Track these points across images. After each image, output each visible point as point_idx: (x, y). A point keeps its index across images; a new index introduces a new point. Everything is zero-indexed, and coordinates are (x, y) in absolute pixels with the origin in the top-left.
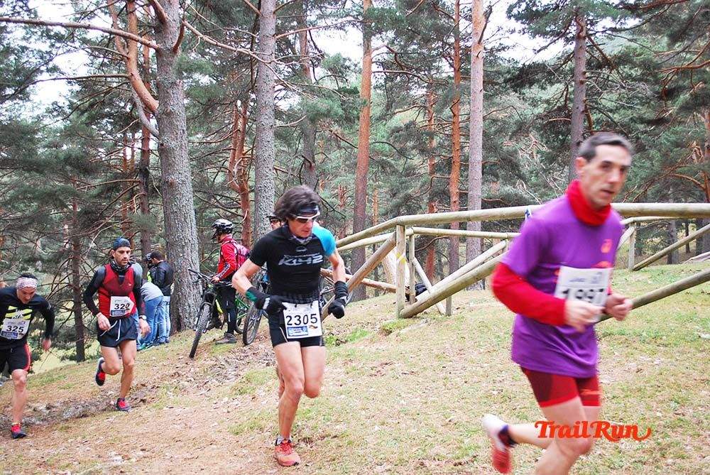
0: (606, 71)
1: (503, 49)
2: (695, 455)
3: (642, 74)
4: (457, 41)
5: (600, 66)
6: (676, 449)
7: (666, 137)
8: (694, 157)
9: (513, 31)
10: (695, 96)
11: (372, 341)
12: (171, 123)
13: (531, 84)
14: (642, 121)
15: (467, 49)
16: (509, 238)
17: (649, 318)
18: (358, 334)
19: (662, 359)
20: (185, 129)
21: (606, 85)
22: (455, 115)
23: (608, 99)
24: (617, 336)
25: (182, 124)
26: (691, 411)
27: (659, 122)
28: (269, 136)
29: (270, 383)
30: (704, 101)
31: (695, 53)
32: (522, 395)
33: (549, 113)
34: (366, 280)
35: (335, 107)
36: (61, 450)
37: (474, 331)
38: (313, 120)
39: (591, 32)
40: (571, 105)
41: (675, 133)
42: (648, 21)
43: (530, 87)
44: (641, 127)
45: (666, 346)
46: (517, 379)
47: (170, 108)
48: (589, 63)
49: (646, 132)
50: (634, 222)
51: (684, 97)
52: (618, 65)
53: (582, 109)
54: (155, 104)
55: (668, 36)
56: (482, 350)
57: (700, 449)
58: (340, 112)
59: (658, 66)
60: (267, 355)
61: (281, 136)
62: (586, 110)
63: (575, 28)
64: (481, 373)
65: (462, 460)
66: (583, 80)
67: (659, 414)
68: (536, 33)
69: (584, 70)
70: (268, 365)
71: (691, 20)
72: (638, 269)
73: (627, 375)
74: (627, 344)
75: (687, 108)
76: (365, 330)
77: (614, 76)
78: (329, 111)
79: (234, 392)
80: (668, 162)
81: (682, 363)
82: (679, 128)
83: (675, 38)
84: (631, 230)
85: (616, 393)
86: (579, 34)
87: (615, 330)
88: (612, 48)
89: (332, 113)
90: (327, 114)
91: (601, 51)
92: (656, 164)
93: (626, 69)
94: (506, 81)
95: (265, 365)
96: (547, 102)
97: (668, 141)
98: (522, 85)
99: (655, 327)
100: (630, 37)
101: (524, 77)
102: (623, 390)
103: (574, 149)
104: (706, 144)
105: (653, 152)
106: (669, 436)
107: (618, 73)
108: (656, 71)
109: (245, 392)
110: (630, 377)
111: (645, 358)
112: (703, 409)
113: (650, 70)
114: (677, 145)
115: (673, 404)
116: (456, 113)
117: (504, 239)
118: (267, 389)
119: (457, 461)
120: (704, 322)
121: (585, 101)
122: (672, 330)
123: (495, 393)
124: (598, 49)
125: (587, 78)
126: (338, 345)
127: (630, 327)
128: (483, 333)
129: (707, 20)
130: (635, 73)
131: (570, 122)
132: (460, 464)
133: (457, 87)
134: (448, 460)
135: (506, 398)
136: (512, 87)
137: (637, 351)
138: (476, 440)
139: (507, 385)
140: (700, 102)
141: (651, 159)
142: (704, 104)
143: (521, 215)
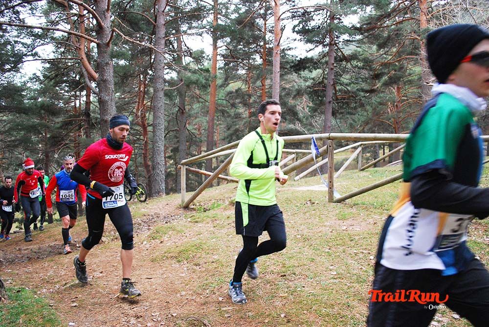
0: (344, 63)
1: (290, 49)
3: (363, 65)
4: (265, 43)
5: (341, 60)
7: (375, 99)
8: (389, 110)
9: (295, 40)
10: (390, 78)
11: (225, 209)
12: (106, 86)
13: (304, 69)
14: (363, 90)
15: (272, 49)
16: (297, 153)
17: (375, 195)
18: (215, 206)
20: (114, 90)
21: (345, 71)
22: (263, 85)
23: (345, 78)
24: (361, 205)
25: (112, 87)
27: (372, 91)
28: (161, 94)
29: (170, 233)
31: (391, 55)
32: (314, 238)
33: (314, 85)
34: (220, 176)
35: (201, 79)
36: (51, 273)
37: (283, 203)
38: (188, 86)
39: (337, 42)
40: (326, 81)
41: (380, 97)
42: (367, 37)
43: (304, 71)
44: (362, 94)
46: (310, 228)
47: (105, 77)
48: (335, 58)
49: (365, 96)
50: (361, 145)
51: (385, 78)
52: (351, 59)
53: (332, 83)
54: (96, 75)
55: (377, 45)
56: (289, 214)
58: (204, 81)
59: (372, 61)
60: (165, 218)
61: (168, 95)
62: (334, 84)
63: (329, 39)
64: (290, 226)
65: (285, 274)
66: (332, 67)
68: (309, 41)
69: (333, 62)
70: (166, 223)
71: (389, 37)
72: (363, 170)
73: (369, 225)
74: (366, 209)
75: (386, 84)
76: (219, 203)
77: (349, 65)
78: (197, 81)
79: (149, 239)
80: (376, 113)
82: (382, 95)
83: (380, 47)
84: (360, 149)
85: (365, 235)
86: (331, 42)
87: (359, 202)
88: (348, 50)
89: (199, 82)
90: (196, 83)
91: (342, 52)
92: (370, 114)
93: (355, 63)
94: (291, 67)
95: (164, 223)
96: (313, 79)
97: (376, 102)
98: (299, 70)
99: (380, 200)
100: (358, 45)
101: (301, 65)
102: (368, 234)
103: (327, 105)
104: (396, 104)
105: (368, 107)
107: (351, 64)
108: (371, 64)
109: (156, 238)
110: (371, 227)
111: (377, 217)
113: (368, 63)
114: (381, 104)
117: (294, 153)
118: (169, 236)
119: (283, 274)
121: (333, 79)
122: (389, 202)
123: (300, 236)
124: (340, 51)
125: (335, 66)
126: (205, 211)
127: (367, 200)
128: (288, 204)
129: (398, 37)
130: (359, 65)
131: (325, 91)
132: (285, 275)
133: (265, 69)
134: (278, 273)
135: (306, 239)
136: (294, 70)
137: (372, 213)
138: (293, 262)
139: (305, 232)
140: (393, 81)
141: (367, 111)
142: (395, 82)
143: (310, 139)
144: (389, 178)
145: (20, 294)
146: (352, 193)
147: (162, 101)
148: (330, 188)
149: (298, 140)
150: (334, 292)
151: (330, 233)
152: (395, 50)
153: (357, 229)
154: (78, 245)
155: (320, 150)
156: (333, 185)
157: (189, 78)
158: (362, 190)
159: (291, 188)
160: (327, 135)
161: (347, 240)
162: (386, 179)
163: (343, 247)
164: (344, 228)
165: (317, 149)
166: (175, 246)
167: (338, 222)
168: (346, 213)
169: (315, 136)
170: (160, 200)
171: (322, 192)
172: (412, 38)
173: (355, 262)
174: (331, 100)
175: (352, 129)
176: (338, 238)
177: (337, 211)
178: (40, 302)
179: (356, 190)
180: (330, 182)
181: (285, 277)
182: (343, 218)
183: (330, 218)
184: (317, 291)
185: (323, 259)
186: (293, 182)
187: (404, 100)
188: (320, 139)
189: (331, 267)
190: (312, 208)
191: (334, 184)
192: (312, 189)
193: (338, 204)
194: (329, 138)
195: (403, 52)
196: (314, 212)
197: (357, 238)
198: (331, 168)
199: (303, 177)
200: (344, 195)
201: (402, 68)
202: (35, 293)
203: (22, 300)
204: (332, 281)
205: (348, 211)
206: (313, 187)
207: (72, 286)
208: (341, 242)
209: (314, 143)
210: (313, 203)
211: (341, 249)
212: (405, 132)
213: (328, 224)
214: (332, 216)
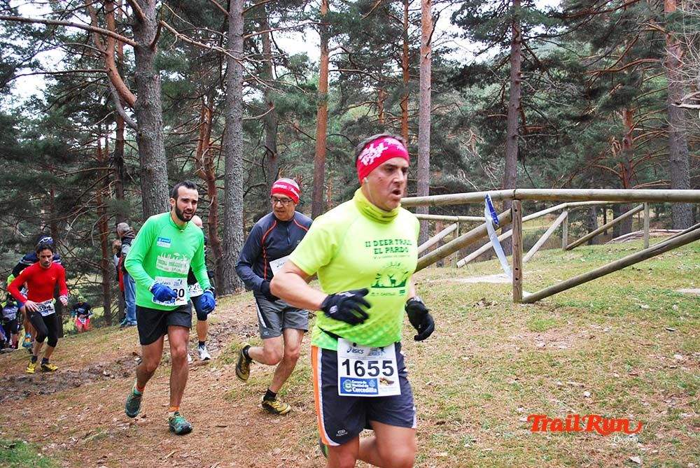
0: (537, 72)
1: (447, 51)
2: (653, 410)
3: (569, 76)
4: (406, 43)
5: (532, 68)
6: (635, 405)
7: (589, 132)
8: (613, 150)
9: (456, 36)
10: (615, 96)
12: (149, 116)
13: (471, 83)
14: (568, 117)
15: (418, 51)
16: (460, 222)
17: (592, 291)
19: (611, 327)
20: (161, 120)
21: (538, 85)
22: (404, 111)
23: (540, 98)
24: (568, 307)
25: (159, 116)
26: (643, 372)
27: (584, 119)
28: (238, 128)
30: (622, 101)
31: (616, 58)
32: (491, 361)
33: (488, 110)
35: (303, 102)
36: (62, 417)
38: (281, 114)
39: (525, 38)
40: (508, 103)
41: (599, 128)
42: (575, 29)
43: (470, 87)
44: (568, 123)
45: (613, 315)
47: (148, 101)
48: (523, 65)
49: (572, 127)
50: (567, 207)
51: (606, 96)
52: (548, 67)
53: (517, 106)
54: (134, 98)
55: (592, 42)
56: (449, 321)
57: (656, 405)
58: (307, 106)
59: (583, 69)
60: (245, 328)
61: (249, 128)
62: (520, 108)
63: (511, 34)
65: (444, 420)
66: (518, 80)
67: (616, 375)
68: (479, 37)
69: (519, 71)
70: (248, 336)
71: (612, 29)
72: (570, 249)
73: (581, 341)
74: (577, 313)
75: (608, 107)
77: (545, 75)
78: (297, 105)
79: (221, 362)
80: (592, 155)
81: (628, 330)
82: (600, 125)
83: (597, 44)
84: (565, 214)
85: (576, 357)
86: (515, 39)
87: (565, 302)
88: (544, 51)
90: (295, 108)
91: (534, 55)
92: (581, 156)
93: (555, 72)
94: (449, 81)
95: (245, 336)
96: (486, 99)
97: (591, 136)
98: (464, 85)
99: (599, 299)
100: (559, 43)
101: (467, 76)
102: (581, 354)
103: (510, 142)
104: (624, 139)
105: (578, 145)
106: (627, 394)
107: (549, 74)
108: (581, 73)
110: (586, 343)
111: (595, 327)
112: (653, 370)
113: (576, 71)
114: (599, 139)
115: (627, 367)
116: (405, 109)
117: (455, 222)
119: (440, 420)
120: (640, 294)
121: (520, 99)
122: (615, 302)
123: (467, 358)
124: (531, 53)
125: (522, 78)
127: (577, 299)
128: (447, 305)
129: (626, 28)
130: (563, 75)
131: (506, 118)
132: (444, 423)
133: (406, 85)
134: (433, 419)
135: (477, 364)
136: (455, 86)
137: (587, 321)
138: (456, 401)
139: (476, 352)
140: (620, 101)
141: (576, 152)
142: (623, 104)
143: (482, 199)
144: (613, 263)
145: (14, 450)
146: (552, 287)
147: (240, 139)
148: (517, 279)
149: (463, 200)
150: (525, 450)
151: (517, 354)
152: (621, 49)
153: (563, 347)
154: (105, 373)
155: (500, 217)
156: (521, 274)
157: (284, 100)
158: (570, 282)
159: (451, 279)
160: (510, 192)
161: (546, 364)
162: (609, 264)
163: (539, 377)
164: (541, 345)
165: (494, 215)
166: (263, 375)
167: (530, 335)
168: (543, 320)
169: (491, 193)
170: (238, 299)
171: (503, 285)
172: (651, 29)
173: (558, 401)
174: (516, 133)
175: (551, 181)
176: (531, 362)
177: (529, 318)
178: (47, 463)
179: (558, 282)
180: (517, 269)
181: (443, 425)
182: (539, 329)
183: (517, 328)
184: (497, 448)
185: (506, 396)
186: (455, 270)
187: (638, 133)
188: (500, 198)
189: (520, 410)
190: (487, 312)
191: (523, 273)
192: (486, 281)
193: (529, 305)
194: (514, 197)
195: (636, 53)
196: (490, 318)
197: (562, 361)
198: (517, 245)
199: (471, 261)
200: (539, 291)
201: (635, 79)
202: (39, 449)
203: (18, 461)
204: (521, 431)
205: (545, 317)
206: (487, 277)
207: (98, 438)
208: (535, 368)
209: (490, 204)
210: (489, 304)
211: (536, 379)
212: (640, 186)
213: (514, 338)
214: (520, 326)
